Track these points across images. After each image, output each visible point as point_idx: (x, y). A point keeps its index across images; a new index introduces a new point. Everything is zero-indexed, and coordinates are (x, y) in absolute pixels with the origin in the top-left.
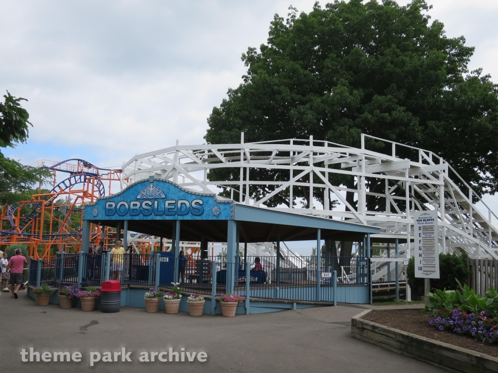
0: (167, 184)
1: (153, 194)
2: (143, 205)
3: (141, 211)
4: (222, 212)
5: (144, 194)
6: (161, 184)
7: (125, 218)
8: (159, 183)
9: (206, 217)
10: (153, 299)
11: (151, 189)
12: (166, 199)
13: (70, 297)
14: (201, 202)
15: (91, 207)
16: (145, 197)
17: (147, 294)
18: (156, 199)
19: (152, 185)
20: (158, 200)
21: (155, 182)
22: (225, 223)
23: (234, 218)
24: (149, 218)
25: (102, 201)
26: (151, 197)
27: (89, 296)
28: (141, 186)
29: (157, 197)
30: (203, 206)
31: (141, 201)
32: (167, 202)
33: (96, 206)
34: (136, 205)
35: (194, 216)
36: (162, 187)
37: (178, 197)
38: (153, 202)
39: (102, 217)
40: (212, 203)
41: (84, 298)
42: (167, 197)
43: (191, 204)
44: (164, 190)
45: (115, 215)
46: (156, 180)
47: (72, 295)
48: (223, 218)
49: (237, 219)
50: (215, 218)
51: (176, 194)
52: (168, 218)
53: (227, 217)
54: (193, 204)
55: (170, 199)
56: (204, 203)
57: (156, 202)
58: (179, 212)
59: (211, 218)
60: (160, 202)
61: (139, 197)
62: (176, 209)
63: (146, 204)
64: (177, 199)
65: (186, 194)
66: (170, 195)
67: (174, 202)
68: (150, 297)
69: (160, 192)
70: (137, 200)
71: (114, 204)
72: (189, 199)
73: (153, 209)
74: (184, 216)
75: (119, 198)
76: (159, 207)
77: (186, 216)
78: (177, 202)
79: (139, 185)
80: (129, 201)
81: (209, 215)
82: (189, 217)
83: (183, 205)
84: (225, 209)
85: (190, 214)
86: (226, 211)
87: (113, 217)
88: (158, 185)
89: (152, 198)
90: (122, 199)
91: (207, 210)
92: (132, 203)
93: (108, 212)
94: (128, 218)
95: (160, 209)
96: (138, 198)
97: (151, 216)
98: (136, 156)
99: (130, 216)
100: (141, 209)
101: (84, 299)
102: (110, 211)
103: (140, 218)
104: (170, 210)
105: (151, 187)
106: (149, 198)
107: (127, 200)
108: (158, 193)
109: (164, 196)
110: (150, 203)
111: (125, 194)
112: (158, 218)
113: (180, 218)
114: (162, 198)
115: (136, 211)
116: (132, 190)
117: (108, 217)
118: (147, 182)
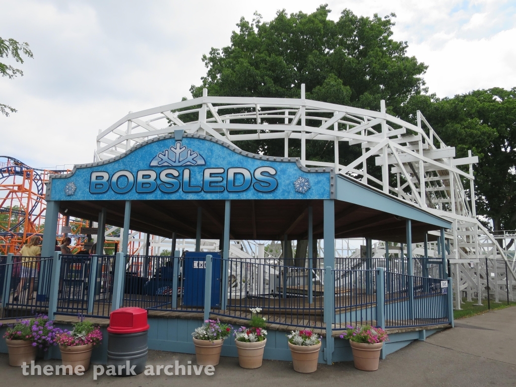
0: (207, 144)
1: (181, 159)
2: (163, 177)
3: (158, 187)
4: (313, 188)
5: (165, 158)
6: (196, 142)
7: (126, 197)
8: (192, 142)
9: (284, 195)
10: (215, 341)
11: (178, 151)
12: (205, 166)
13: (35, 344)
14: (272, 172)
15: (62, 180)
16: (166, 164)
17: (201, 330)
18: (186, 167)
19: (178, 145)
20: (191, 168)
21: (185, 140)
22: (318, 204)
23: (336, 195)
24: (174, 197)
25: (84, 170)
26: (177, 164)
27: (81, 342)
28: (159, 146)
29: (188, 163)
30: (277, 177)
31: (158, 170)
32: (208, 172)
33: (72, 178)
34: (149, 176)
35: (261, 194)
36: (199, 148)
37: (229, 163)
38: (181, 172)
39: (83, 195)
40: (294, 172)
41: (69, 347)
42: (208, 163)
43: (253, 175)
44: (201, 153)
45: (108, 193)
46: (187, 137)
47: (39, 339)
48: (314, 196)
49: (340, 198)
50: (299, 197)
51: (224, 159)
52: (209, 197)
53: (323, 194)
54: (258, 175)
55: (212, 166)
56: (278, 173)
57: (187, 172)
58: (231, 187)
59: (292, 196)
60: (194, 171)
61: (154, 163)
62: (225, 182)
63: (167, 175)
64: (226, 167)
65: (244, 158)
66: (213, 160)
67: (222, 171)
68: (208, 338)
69: (195, 155)
70: (151, 168)
71: (106, 176)
72: (249, 167)
73: (181, 184)
74: (241, 194)
75: (116, 166)
76: (192, 180)
77: (245, 193)
78: (226, 172)
79: (154, 145)
80: (135, 170)
81: (289, 192)
82: (250, 195)
83: (239, 176)
84: (319, 182)
85: (252, 191)
86: (320, 185)
87: (105, 195)
88: (190, 144)
89: (180, 164)
90: (122, 167)
91: (283, 183)
92: (141, 174)
93: (95, 187)
94: (135, 197)
95: (193, 182)
96: (151, 164)
97: (178, 194)
98: (130, 114)
99: (137, 194)
100: (159, 182)
101: (70, 350)
102: (98, 186)
103: (156, 197)
104: (213, 184)
105: (178, 148)
106: (174, 164)
107: (131, 169)
108: (190, 158)
109: (201, 162)
110: (176, 173)
111: (128, 159)
112: (191, 197)
113: (233, 197)
114: (198, 165)
115: (148, 185)
116: (140, 153)
117: (95, 196)
118: (170, 141)
